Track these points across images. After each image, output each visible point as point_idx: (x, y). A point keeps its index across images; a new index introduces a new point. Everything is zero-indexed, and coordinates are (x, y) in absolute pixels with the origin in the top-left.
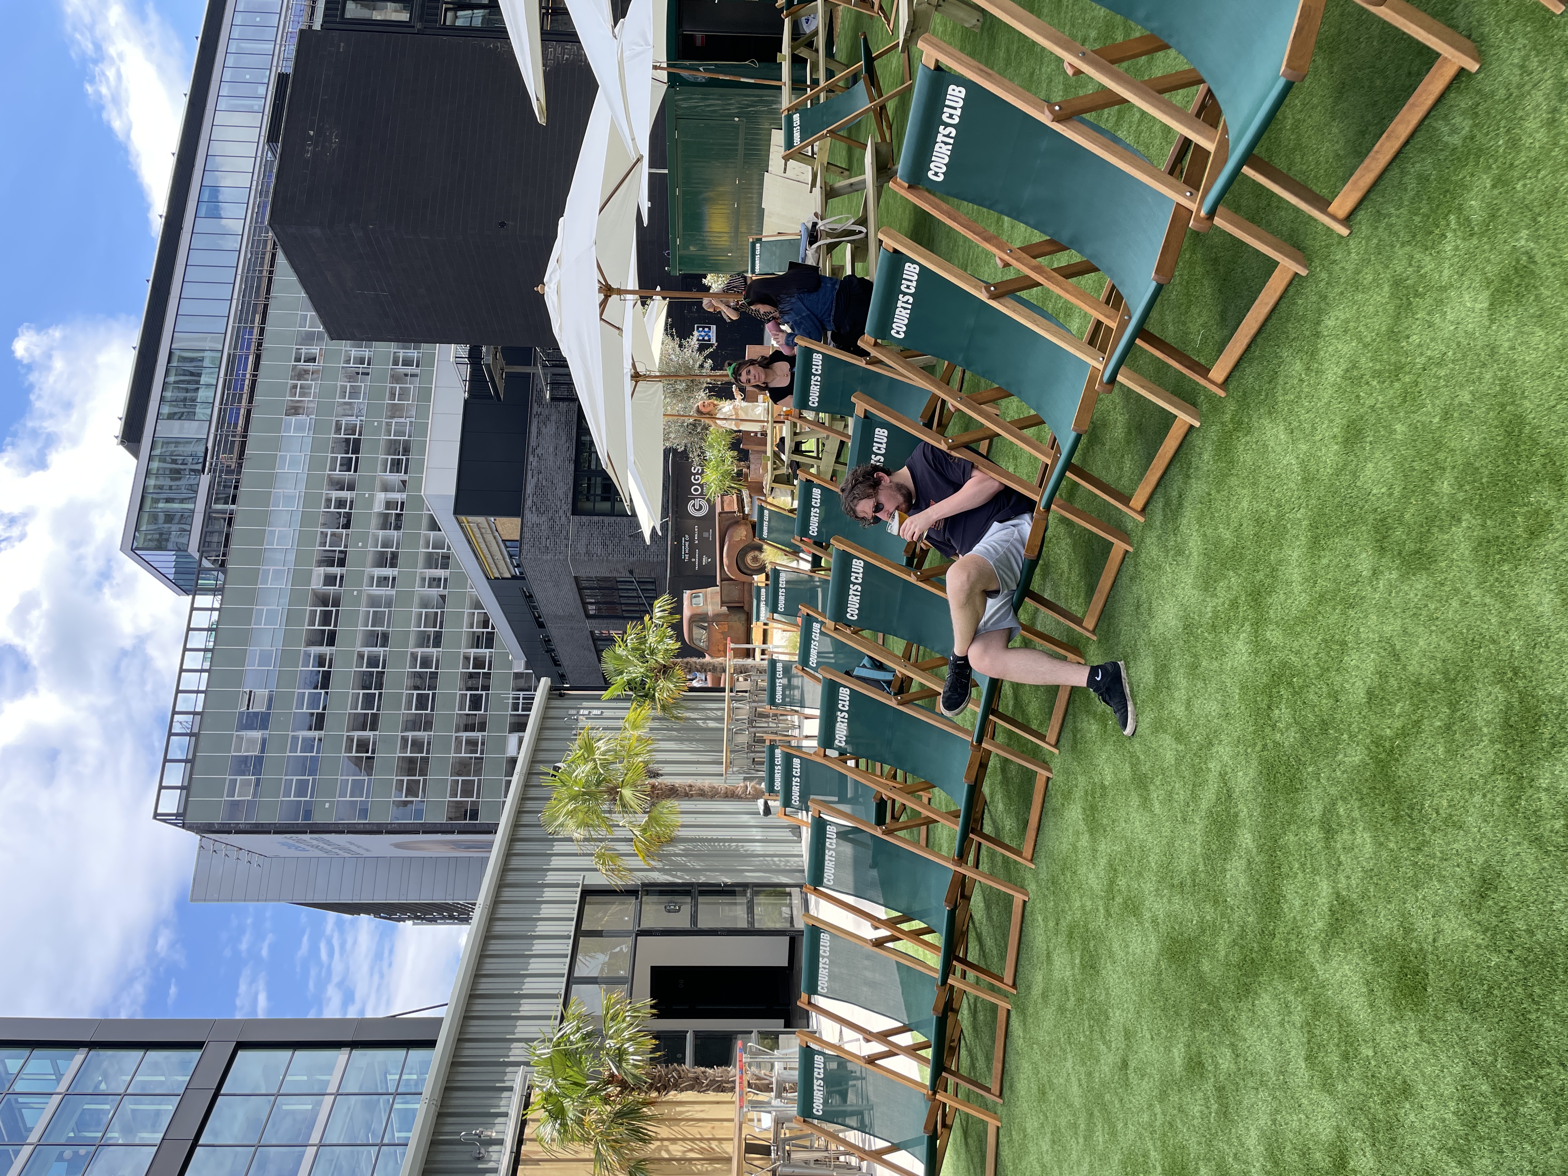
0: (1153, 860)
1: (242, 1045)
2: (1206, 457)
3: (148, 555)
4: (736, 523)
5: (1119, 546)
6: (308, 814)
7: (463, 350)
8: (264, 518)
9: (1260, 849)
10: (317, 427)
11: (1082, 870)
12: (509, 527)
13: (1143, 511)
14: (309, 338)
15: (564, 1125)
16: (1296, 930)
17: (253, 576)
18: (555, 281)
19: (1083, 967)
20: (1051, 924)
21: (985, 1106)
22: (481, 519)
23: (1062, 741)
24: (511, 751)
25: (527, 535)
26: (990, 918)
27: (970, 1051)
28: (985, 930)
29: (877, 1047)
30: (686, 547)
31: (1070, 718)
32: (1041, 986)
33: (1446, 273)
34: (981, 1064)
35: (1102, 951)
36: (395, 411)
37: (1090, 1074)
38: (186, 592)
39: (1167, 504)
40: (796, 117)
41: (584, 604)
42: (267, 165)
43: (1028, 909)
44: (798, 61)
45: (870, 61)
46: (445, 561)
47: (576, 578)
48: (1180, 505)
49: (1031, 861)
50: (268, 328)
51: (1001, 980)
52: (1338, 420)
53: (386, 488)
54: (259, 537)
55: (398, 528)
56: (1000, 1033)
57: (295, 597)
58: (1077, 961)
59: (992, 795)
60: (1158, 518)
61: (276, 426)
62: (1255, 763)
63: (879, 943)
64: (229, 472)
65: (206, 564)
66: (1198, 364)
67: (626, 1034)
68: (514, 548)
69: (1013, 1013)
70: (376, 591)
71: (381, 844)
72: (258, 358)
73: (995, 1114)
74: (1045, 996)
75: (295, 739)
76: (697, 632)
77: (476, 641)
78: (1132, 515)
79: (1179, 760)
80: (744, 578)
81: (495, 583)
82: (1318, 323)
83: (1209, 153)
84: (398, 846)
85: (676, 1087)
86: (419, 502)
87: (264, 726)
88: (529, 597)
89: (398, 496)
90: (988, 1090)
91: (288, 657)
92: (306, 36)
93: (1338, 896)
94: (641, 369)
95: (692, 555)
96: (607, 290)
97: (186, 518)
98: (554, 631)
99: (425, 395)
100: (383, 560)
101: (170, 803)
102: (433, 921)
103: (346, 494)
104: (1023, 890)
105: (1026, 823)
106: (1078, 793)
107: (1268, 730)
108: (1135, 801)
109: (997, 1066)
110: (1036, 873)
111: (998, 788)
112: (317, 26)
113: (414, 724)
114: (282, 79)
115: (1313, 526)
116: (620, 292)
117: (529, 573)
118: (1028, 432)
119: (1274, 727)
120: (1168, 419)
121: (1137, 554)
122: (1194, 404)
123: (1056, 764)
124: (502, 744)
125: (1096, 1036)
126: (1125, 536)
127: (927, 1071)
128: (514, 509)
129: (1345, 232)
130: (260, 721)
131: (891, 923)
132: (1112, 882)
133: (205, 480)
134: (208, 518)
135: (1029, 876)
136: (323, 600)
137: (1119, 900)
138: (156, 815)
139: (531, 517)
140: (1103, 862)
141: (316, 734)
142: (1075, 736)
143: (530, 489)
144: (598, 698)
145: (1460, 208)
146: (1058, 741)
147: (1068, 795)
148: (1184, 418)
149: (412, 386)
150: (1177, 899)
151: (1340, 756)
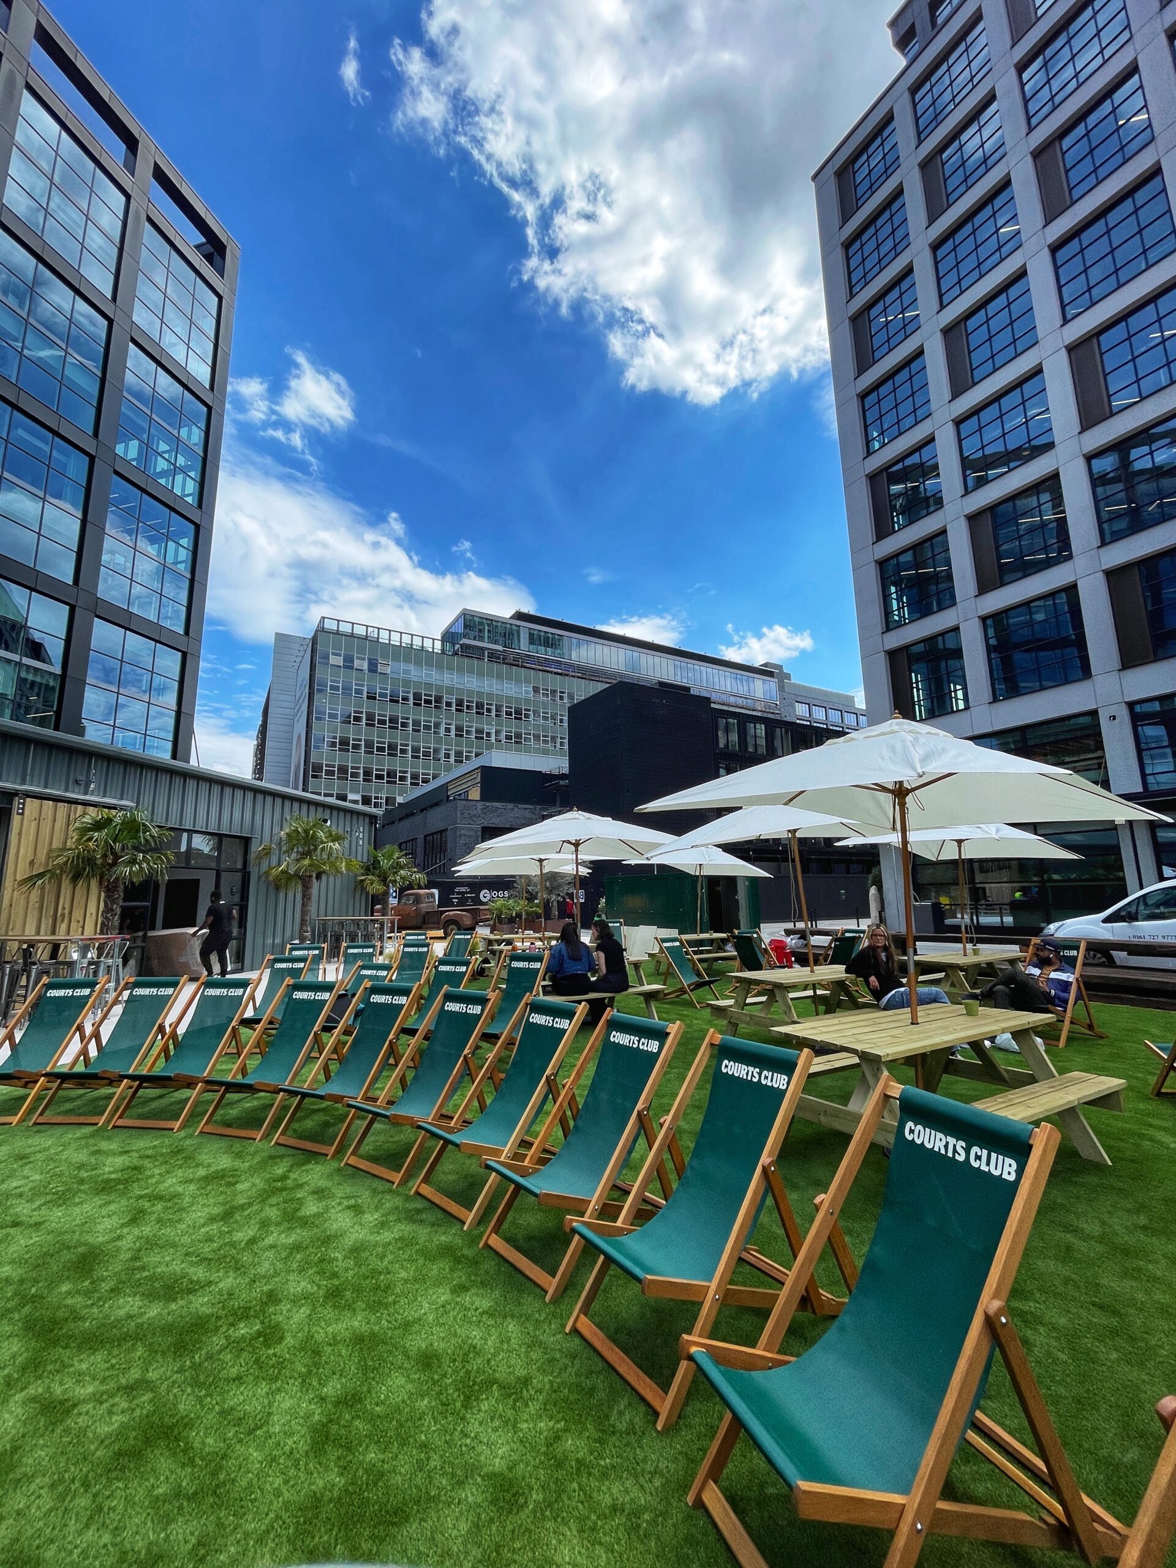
0: (167, 1231)
1: (184, 655)
2: (443, 1238)
3: (461, 621)
4: (474, 918)
5: (397, 1177)
6: (319, 691)
7: (566, 771)
8: (480, 674)
9: (139, 1326)
10: (527, 701)
11: (180, 1173)
12: (475, 794)
13: (418, 1193)
14: (571, 697)
15: (89, 830)
16: (63, 1367)
17: (450, 668)
18: (581, 817)
19: (108, 1181)
20: (150, 1152)
21: (30, 1111)
22: (479, 780)
23: (279, 1148)
24: (351, 797)
25: (471, 803)
26: (172, 1104)
27: (80, 1097)
28: (164, 1101)
29: (88, 1030)
30: (463, 889)
31: (293, 1151)
32: (106, 1149)
33: (525, 1426)
34: (68, 1106)
35: (113, 1196)
36: (537, 737)
37: (21, 1195)
38: (443, 637)
39: (419, 1211)
40: (678, 944)
41: (433, 834)
42: (650, 681)
43: (167, 1132)
44: (711, 942)
45: (708, 983)
46: (459, 761)
47: (446, 830)
48: (415, 1222)
49: (201, 1132)
50: (575, 680)
51: (120, 1117)
52: (442, 1345)
53: (498, 732)
54: (471, 671)
55: (476, 738)
56: (82, 1120)
57: (439, 688)
58: (113, 1176)
59: (259, 1098)
60: (411, 1206)
61: (527, 681)
62: (209, 1311)
63: (161, 1029)
64: (504, 659)
65: (457, 646)
66: (501, 1224)
67: (144, 865)
68: (464, 797)
69: (95, 1128)
70: (443, 727)
71: (300, 728)
72: (560, 674)
73: (22, 1120)
74: (98, 1152)
75: (363, 685)
76: (412, 898)
77: (415, 777)
78: (415, 1184)
79: (233, 1245)
80: (442, 924)
81: (445, 787)
82: (513, 1317)
83: (615, 1220)
84: (299, 736)
85: (108, 897)
86: (490, 747)
87: (370, 670)
88: (437, 804)
89: (493, 738)
90: (41, 1114)
91: (407, 683)
92: (708, 700)
93: (75, 1405)
94: (544, 863)
95: (458, 893)
96: (577, 844)
97: (481, 639)
98: (418, 819)
99: (545, 752)
100: (459, 729)
101: (330, 625)
102: (256, 755)
103: (494, 713)
104: (182, 1127)
105: (229, 1125)
106: (237, 1164)
107: (231, 1319)
108: (216, 1211)
109: (59, 1119)
110: (191, 1136)
111: (262, 1102)
112: (712, 705)
113: (369, 745)
114: (688, 689)
115: (373, 1335)
116: (577, 851)
117: (449, 805)
118: (476, 1103)
119: (232, 1325)
120: (469, 1207)
121: (390, 1191)
122: (479, 1223)
123: (264, 1145)
124: (355, 790)
125: (49, 1197)
126: (404, 1182)
127: (65, 1070)
128: (484, 797)
129: (567, 1330)
130: (373, 667)
131: (174, 1034)
132: (160, 1198)
133: (500, 648)
134: (482, 649)
135: (191, 1130)
136: (438, 700)
137: (147, 1205)
138: (324, 618)
139: (480, 805)
140: (180, 1189)
141: (365, 695)
142: (279, 1157)
143: (496, 804)
144: (369, 844)
145: (566, 1430)
146: (280, 1144)
147: (239, 1155)
148: (470, 1217)
149: (550, 746)
150: (129, 1255)
151: (189, 1390)
